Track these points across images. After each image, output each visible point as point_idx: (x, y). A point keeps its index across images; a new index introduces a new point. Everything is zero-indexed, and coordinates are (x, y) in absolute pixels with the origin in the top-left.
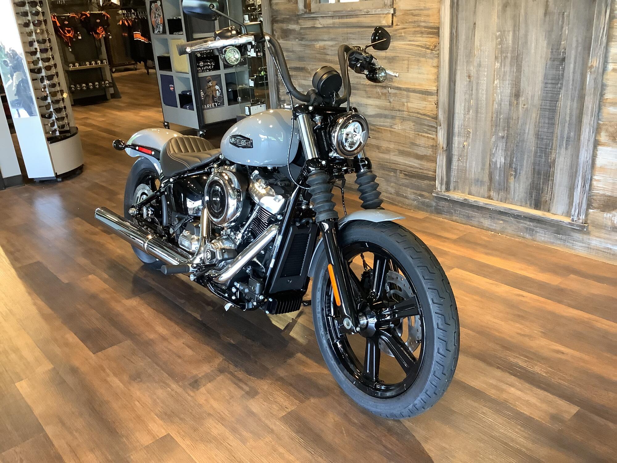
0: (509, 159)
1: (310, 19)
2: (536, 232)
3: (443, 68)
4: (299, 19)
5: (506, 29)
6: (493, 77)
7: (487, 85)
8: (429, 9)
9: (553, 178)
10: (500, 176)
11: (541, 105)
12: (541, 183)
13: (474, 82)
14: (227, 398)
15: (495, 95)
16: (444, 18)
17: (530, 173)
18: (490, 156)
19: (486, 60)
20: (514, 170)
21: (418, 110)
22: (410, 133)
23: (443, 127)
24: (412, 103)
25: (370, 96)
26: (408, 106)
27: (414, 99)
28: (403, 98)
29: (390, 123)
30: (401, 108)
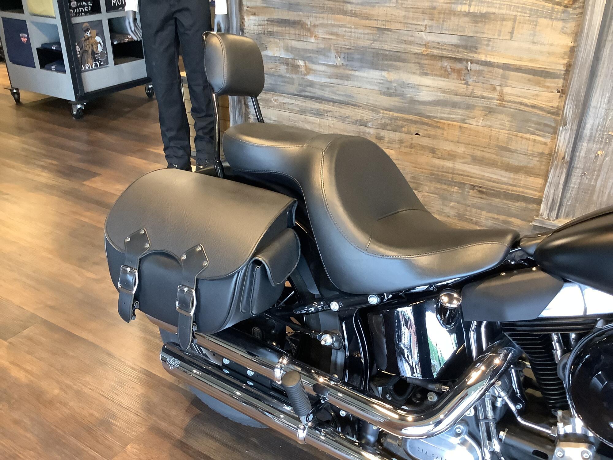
21: (521, 99)
22: (499, 132)
23: (570, 128)
24: (511, 87)
25: (428, 72)
26: (502, 92)
27: (516, 81)
28: (495, 79)
29: (461, 115)
30: (485, 94)
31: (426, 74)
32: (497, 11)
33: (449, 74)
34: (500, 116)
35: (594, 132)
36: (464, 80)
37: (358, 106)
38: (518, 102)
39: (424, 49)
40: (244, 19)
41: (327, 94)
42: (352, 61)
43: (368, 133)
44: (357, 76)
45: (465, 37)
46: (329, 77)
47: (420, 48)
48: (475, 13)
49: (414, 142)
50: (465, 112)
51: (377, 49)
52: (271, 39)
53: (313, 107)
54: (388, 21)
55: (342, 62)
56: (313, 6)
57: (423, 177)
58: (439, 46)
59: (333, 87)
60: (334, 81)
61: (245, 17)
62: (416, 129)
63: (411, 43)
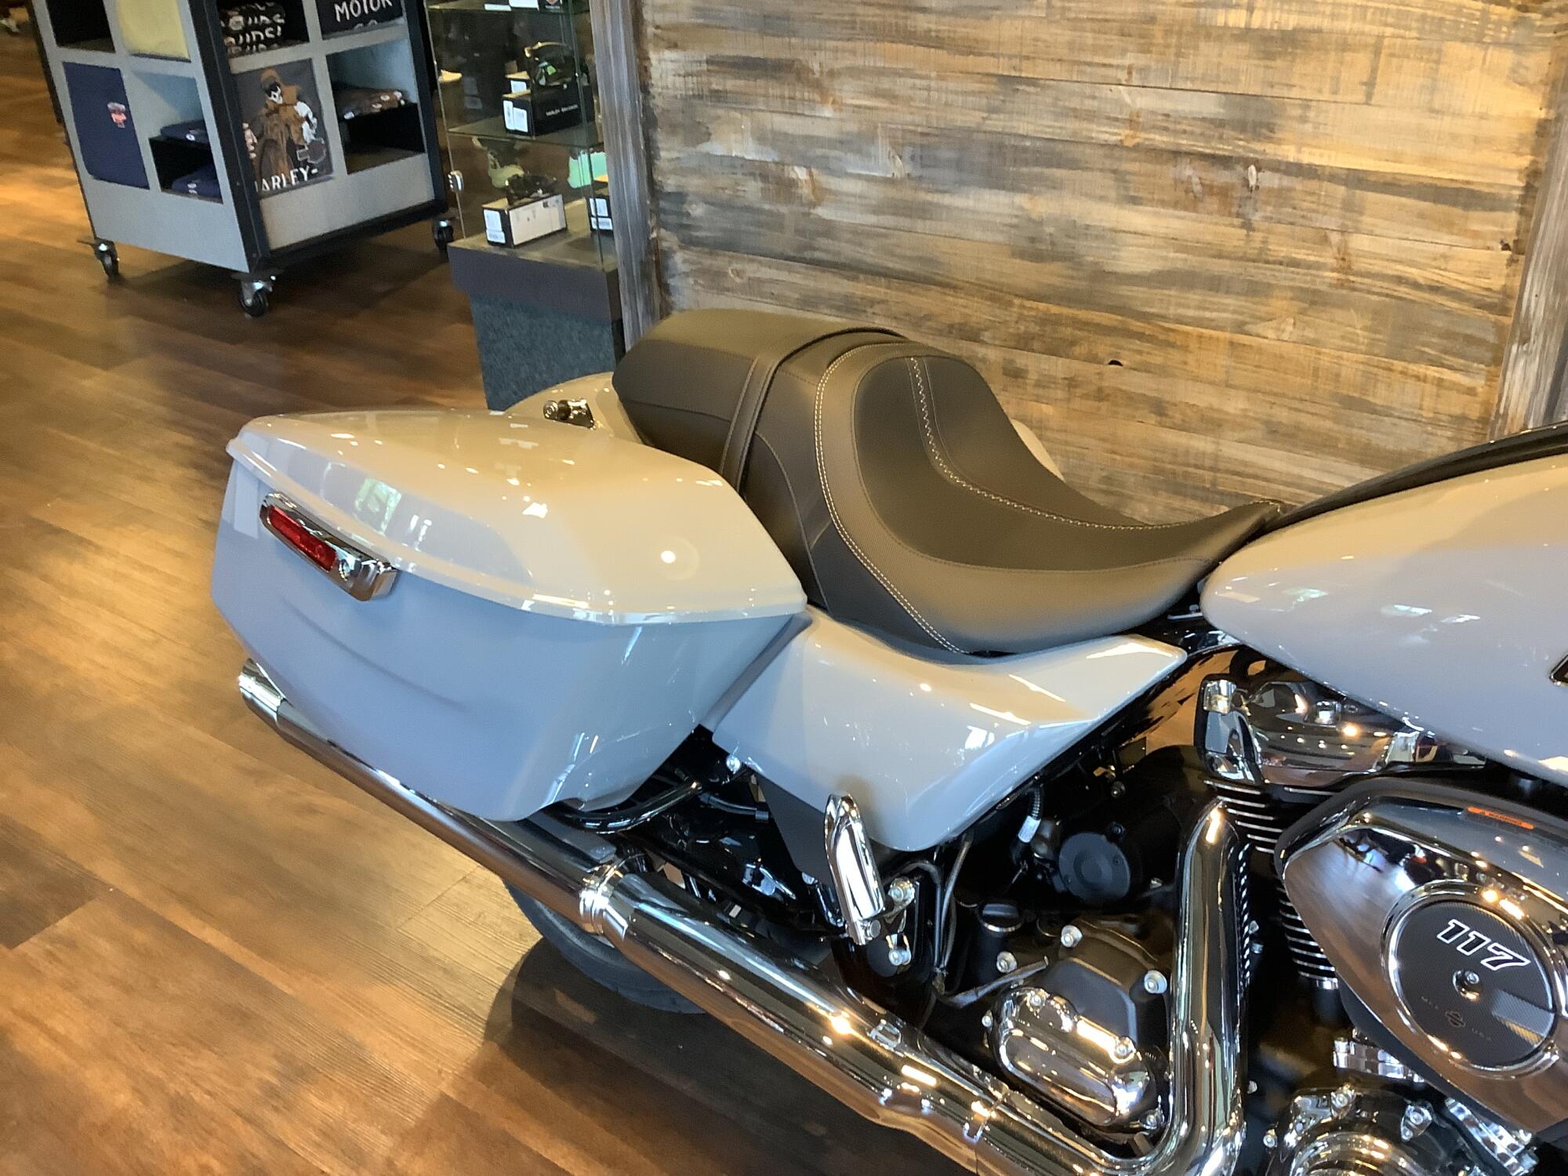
21: (1400, 267)
22: (1340, 357)
23: (1540, 348)
24: (1371, 233)
25: (1140, 194)
26: (1346, 247)
27: (1386, 219)
28: (1325, 213)
29: (1234, 312)
30: (1300, 255)
31: (1135, 201)
32: (1326, 24)
33: (1197, 200)
34: (1339, 315)
36: (1238, 215)
37: (955, 288)
38: (1393, 276)
39: (1127, 132)
40: (649, 59)
41: (869, 254)
42: (935, 167)
43: (984, 360)
44: (948, 208)
45: (1238, 98)
46: (877, 210)
47: (1116, 131)
48: (1264, 30)
49: (1105, 384)
50: (1243, 303)
51: (999, 133)
52: (720, 112)
53: (836, 289)
54: (1027, 58)
55: (908, 169)
56: (827, 22)
57: (1132, 479)
58: (1167, 122)
59: (885, 236)
60: (888, 220)
61: (653, 56)
62: (1113, 349)
63: (1091, 116)
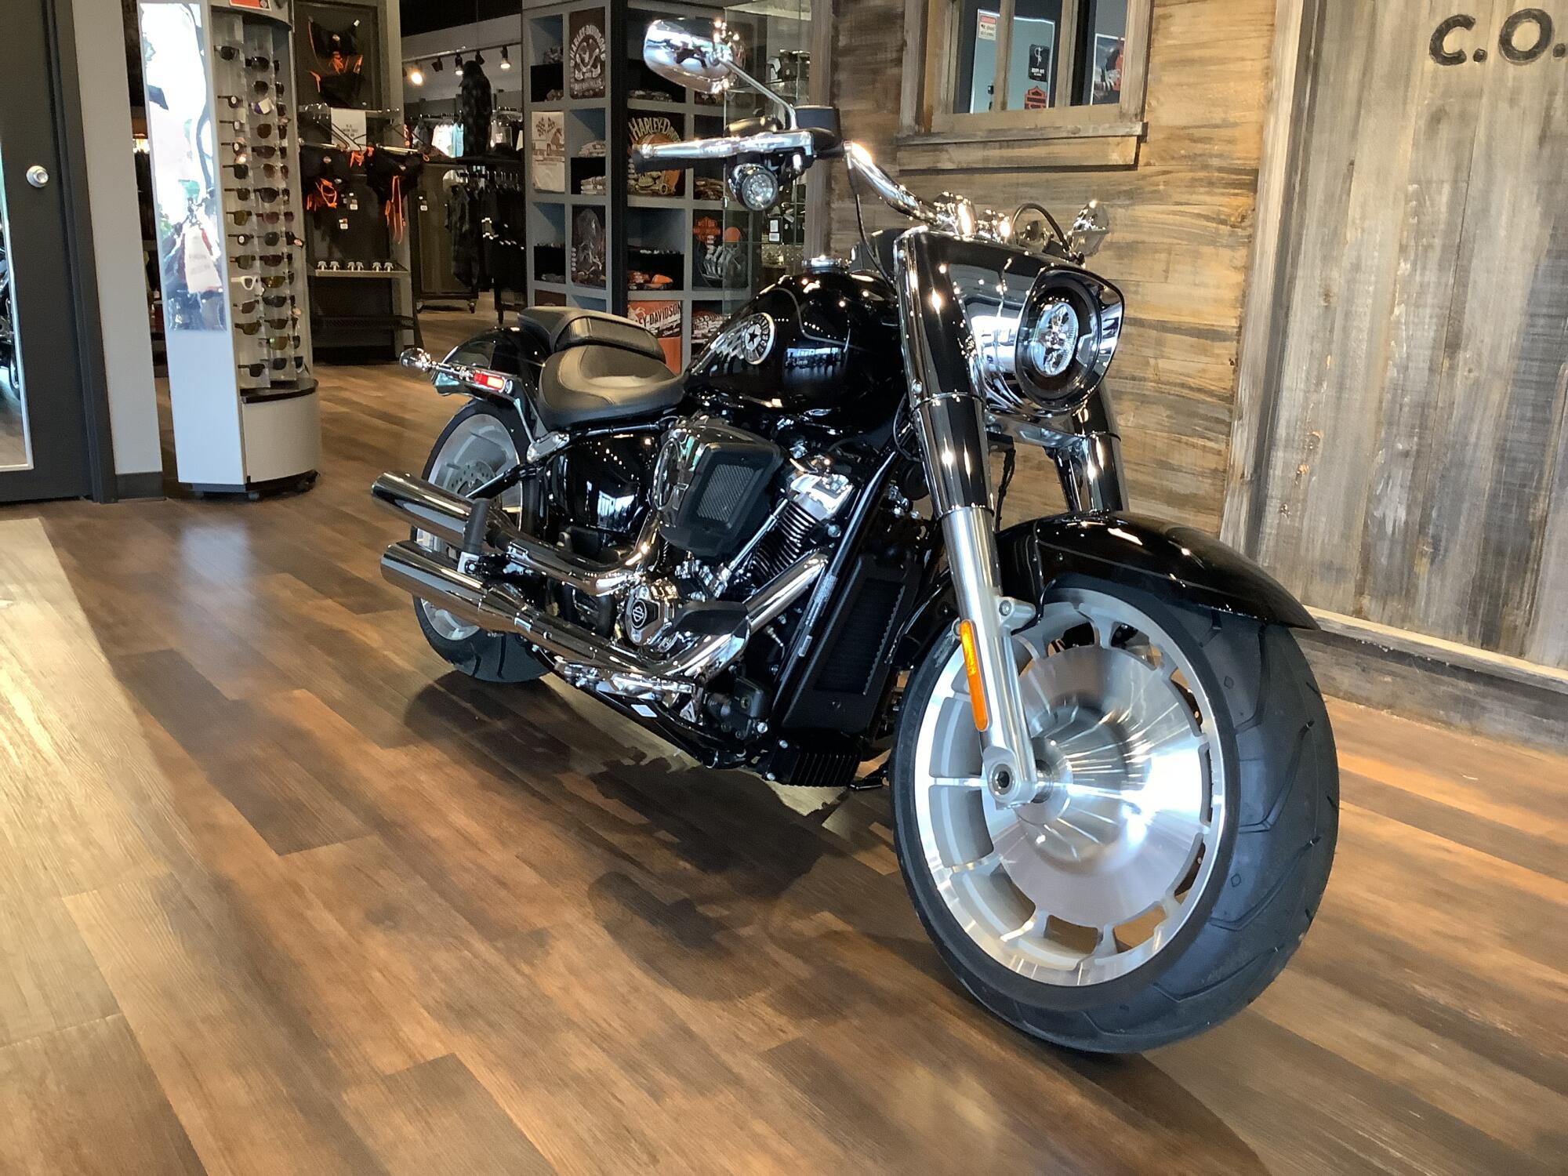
0: (1418, 513)
1: (926, 148)
2: (1483, 708)
3: (1261, 271)
4: (898, 148)
5: (1435, 178)
6: (1389, 297)
7: (1373, 316)
8: (1235, 125)
9: (1539, 565)
10: (1391, 555)
11: (1516, 372)
12: (1504, 579)
13: (1339, 309)
14: (624, 990)
15: (1393, 343)
16: (1273, 145)
17: (1474, 551)
18: (1369, 501)
19: (1376, 254)
20: (1430, 540)
21: (1183, 378)
22: (1156, 436)
24: (1169, 358)
26: (1157, 367)
27: (1176, 349)
28: (1147, 348)
30: (1138, 373)
32: (1146, 239)
34: (1154, 408)
35: (1292, 430)
38: (1179, 383)
